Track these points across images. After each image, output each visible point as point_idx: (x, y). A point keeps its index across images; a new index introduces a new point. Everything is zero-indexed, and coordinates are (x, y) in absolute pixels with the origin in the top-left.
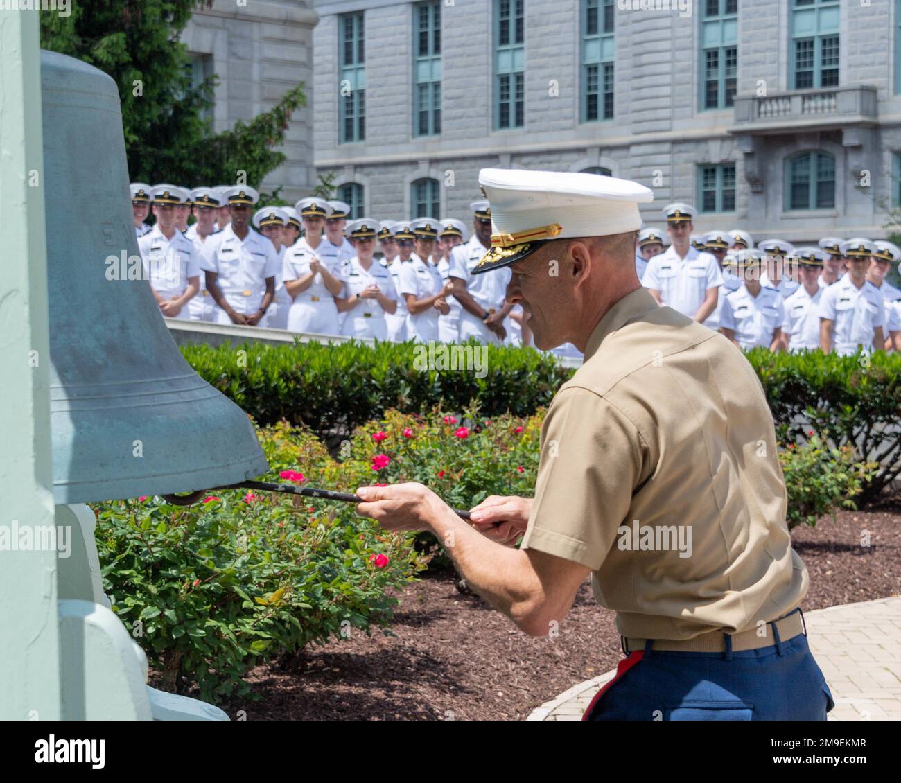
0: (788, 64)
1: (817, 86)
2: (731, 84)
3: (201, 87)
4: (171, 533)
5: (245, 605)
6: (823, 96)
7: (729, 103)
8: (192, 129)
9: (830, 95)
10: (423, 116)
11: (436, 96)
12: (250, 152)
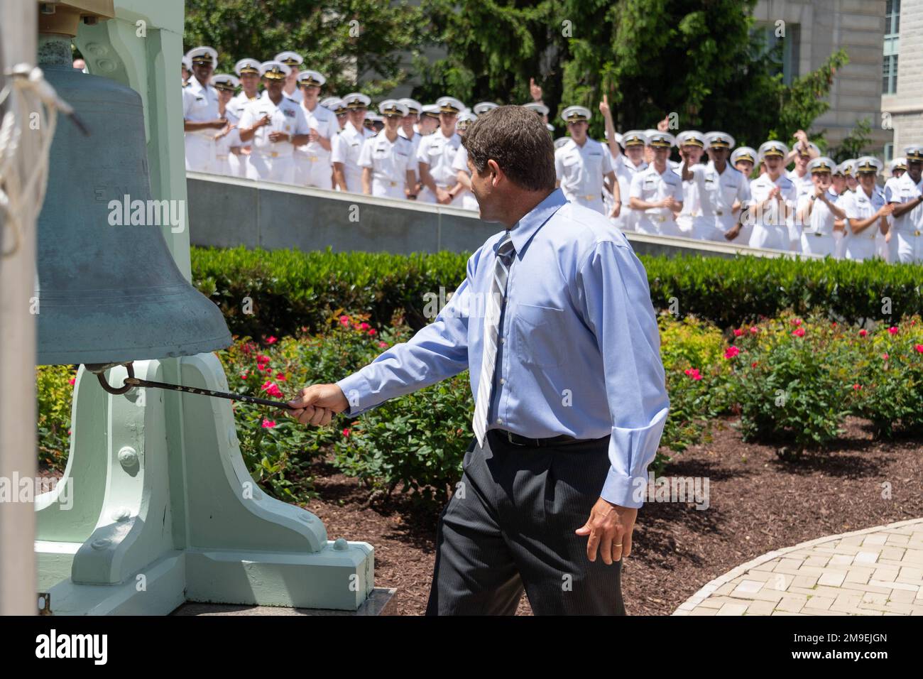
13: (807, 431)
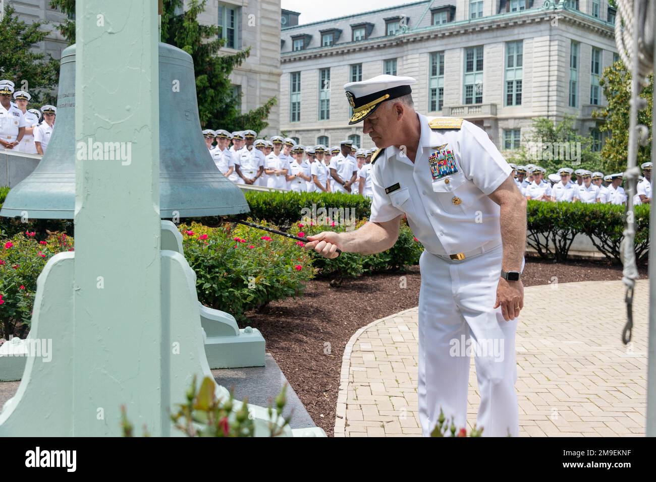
0: (463, 94)
1: (474, 104)
2: (441, 102)
3: (236, 97)
4: (216, 254)
5: (245, 283)
6: (476, 107)
7: (440, 109)
8: (233, 113)
9: (479, 107)
10: (322, 112)
11: (328, 104)
12: (255, 122)
13: (349, 271)
